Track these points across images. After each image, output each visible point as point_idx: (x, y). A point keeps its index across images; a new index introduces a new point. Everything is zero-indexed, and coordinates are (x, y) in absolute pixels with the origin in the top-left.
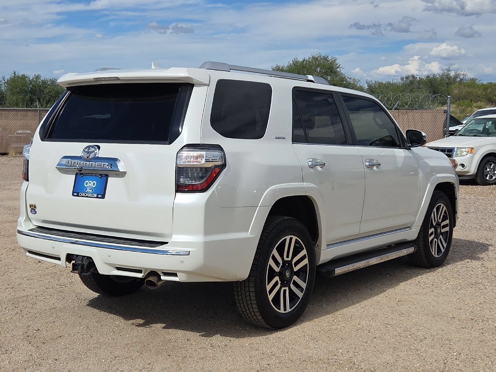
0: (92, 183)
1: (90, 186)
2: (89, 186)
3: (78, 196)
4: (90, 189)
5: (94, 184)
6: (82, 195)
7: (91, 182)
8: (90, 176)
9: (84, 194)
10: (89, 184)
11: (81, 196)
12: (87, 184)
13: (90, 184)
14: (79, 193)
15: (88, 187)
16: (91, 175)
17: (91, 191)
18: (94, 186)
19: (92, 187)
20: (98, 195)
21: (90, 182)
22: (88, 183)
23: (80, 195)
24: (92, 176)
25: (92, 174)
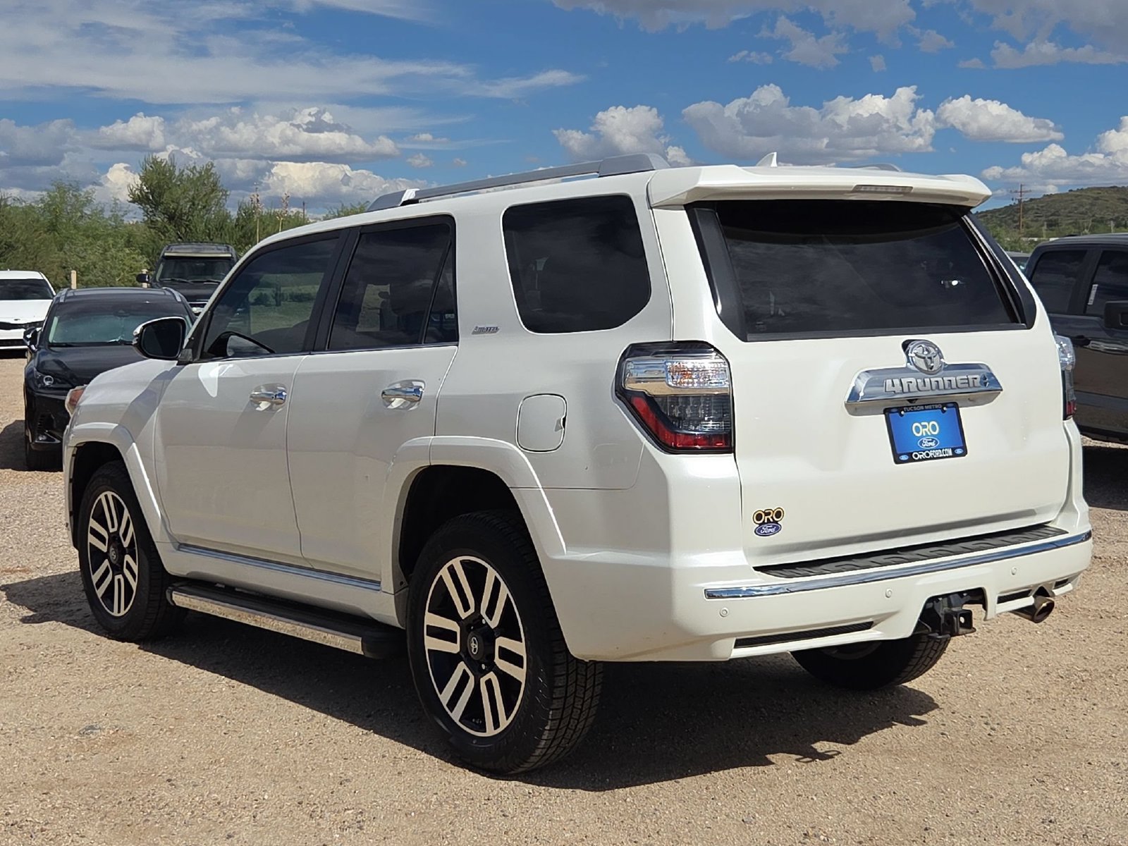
0: (930, 427)
1: (927, 435)
2: (924, 434)
3: (911, 460)
4: (929, 442)
5: (934, 428)
6: (920, 456)
7: (926, 423)
8: (921, 410)
9: (924, 454)
10: (923, 431)
11: (919, 460)
12: (918, 430)
13: (925, 429)
14: (912, 453)
15: (922, 436)
16: (922, 408)
17: (933, 444)
18: (935, 431)
19: (932, 435)
20: (953, 450)
21: (923, 423)
22: (921, 427)
23: (914, 457)
24: (925, 409)
25: (924, 405)
